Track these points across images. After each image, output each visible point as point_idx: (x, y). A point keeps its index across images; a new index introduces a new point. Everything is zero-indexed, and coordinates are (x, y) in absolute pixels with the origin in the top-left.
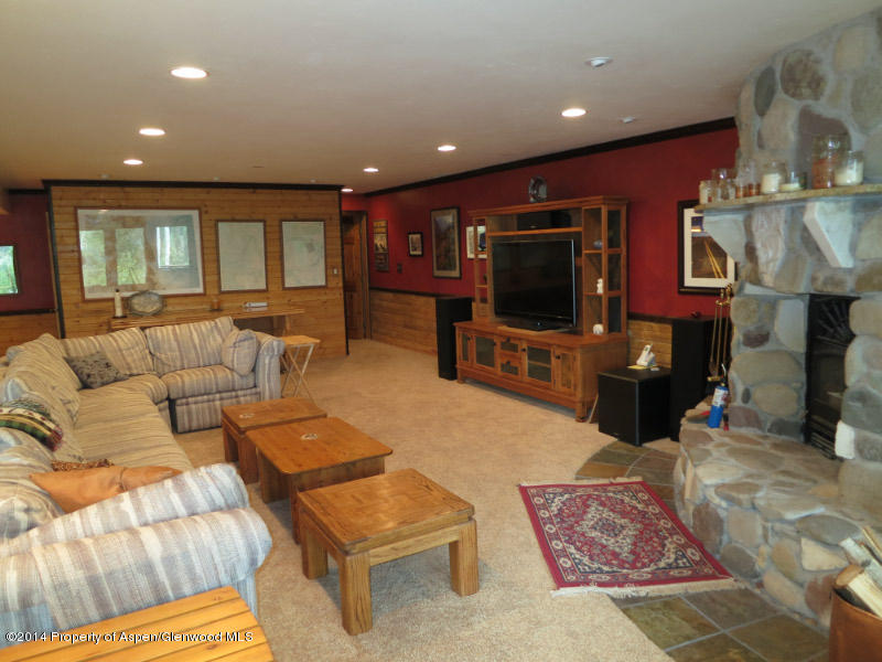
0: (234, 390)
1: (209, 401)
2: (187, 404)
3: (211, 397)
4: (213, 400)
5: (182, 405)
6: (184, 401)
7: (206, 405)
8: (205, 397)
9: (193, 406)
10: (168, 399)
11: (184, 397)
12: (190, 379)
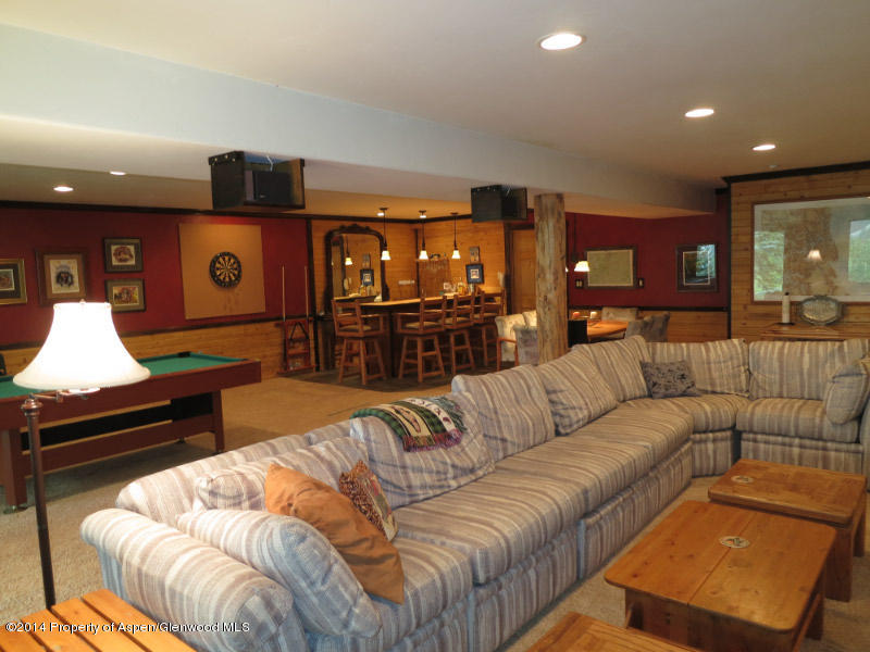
0: (820, 439)
1: (784, 444)
2: (755, 441)
3: (787, 440)
4: (791, 445)
5: (748, 440)
6: (751, 436)
7: (779, 448)
8: (780, 439)
9: (762, 446)
10: (733, 428)
11: (751, 431)
12: (764, 412)
